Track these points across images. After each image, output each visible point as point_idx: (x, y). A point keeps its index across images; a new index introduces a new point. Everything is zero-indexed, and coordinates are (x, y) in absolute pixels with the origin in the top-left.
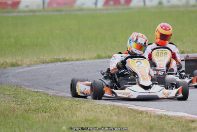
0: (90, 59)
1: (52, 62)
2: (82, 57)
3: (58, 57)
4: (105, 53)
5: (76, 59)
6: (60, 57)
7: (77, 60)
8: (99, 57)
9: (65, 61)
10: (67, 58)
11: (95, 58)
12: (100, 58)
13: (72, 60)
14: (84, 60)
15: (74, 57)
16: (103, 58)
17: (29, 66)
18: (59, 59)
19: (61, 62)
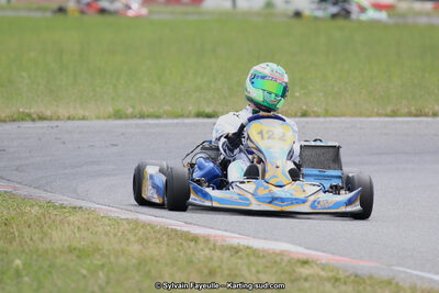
0: (98, 118)
1: (14, 121)
2: (81, 113)
3: (27, 111)
4: (133, 107)
5: (67, 115)
6: (32, 111)
7: (69, 118)
8: (118, 115)
9: (42, 118)
10: (49, 113)
11: (109, 117)
12: (121, 118)
13: (58, 119)
14: (84, 118)
15: (63, 112)
16: (127, 117)
18: (29, 115)
19: (33, 120)
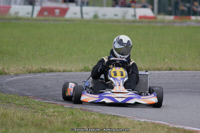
17: (17, 75)
